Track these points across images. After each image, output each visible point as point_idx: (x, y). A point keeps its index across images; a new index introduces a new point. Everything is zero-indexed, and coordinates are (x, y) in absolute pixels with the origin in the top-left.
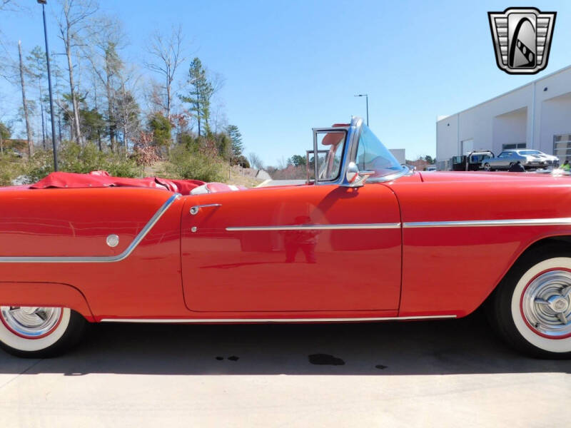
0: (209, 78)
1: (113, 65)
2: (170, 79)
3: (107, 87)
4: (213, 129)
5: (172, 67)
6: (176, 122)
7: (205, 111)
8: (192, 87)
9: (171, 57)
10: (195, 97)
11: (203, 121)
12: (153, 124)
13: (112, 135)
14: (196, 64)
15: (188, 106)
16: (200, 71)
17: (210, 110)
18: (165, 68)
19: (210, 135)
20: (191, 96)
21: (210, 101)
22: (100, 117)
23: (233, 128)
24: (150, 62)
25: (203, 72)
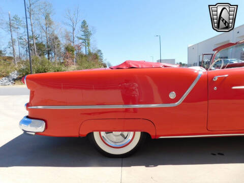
0: (90, 29)
1: (49, 23)
2: (74, 30)
3: (46, 33)
4: (92, 51)
5: (75, 24)
6: (77, 48)
7: (88, 43)
8: (83, 33)
9: (74, 19)
10: (84, 37)
11: (87, 47)
12: (67, 49)
13: (49, 54)
14: (84, 23)
15: (81, 41)
16: (86, 26)
17: (90, 43)
18: (72, 24)
19: (90, 54)
20: (82, 37)
21: (90, 39)
22: (44, 46)
23: (99, 51)
24: (65, 22)
25: (87, 26)
